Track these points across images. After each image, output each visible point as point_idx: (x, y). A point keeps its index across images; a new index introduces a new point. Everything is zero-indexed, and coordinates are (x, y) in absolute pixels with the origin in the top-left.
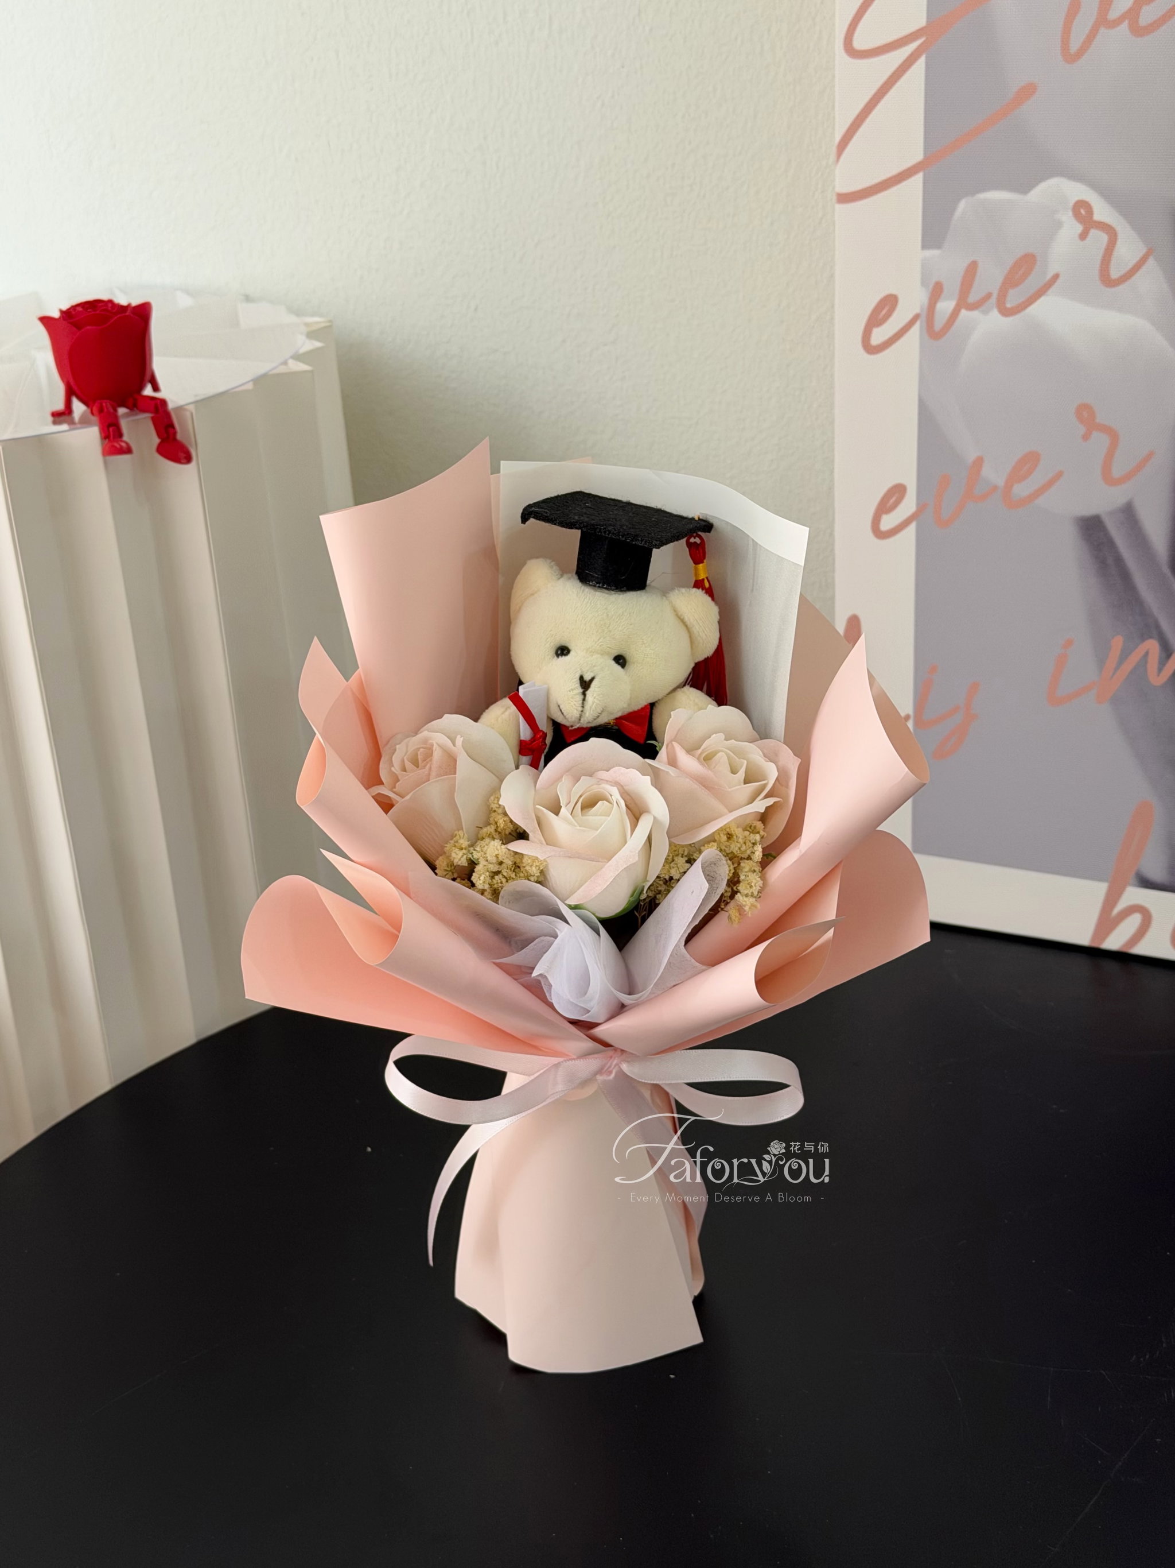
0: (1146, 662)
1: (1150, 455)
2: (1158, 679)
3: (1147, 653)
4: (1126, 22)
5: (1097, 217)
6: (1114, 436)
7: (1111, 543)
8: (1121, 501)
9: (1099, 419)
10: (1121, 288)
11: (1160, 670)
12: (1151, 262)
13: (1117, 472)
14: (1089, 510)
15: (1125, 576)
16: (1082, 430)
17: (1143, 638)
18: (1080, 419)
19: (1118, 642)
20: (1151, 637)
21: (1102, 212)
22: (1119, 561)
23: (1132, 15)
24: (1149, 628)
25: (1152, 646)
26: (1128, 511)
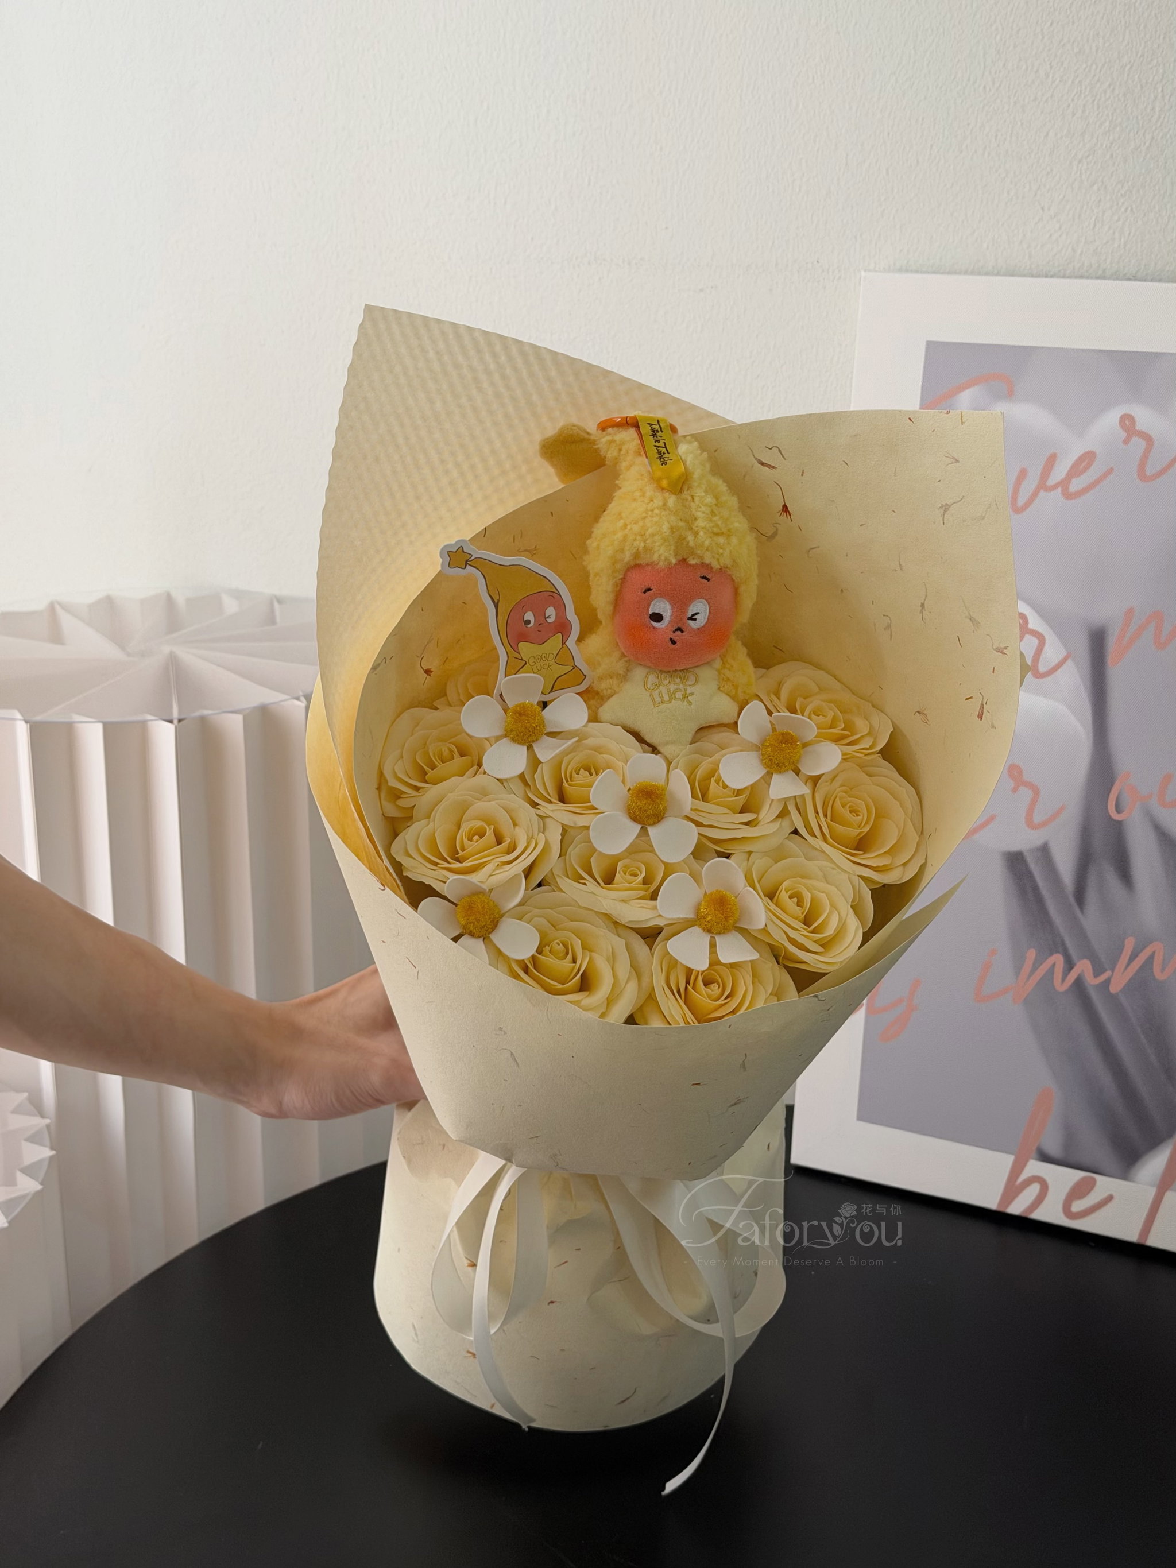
0: (1053, 973)
1: (1062, 809)
2: (1062, 985)
3: (1054, 964)
4: (1060, 489)
5: (1031, 626)
6: (1036, 792)
7: (1030, 874)
8: (1039, 842)
9: (1026, 777)
10: (1045, 680)
11: (1063, 980)
12: (1070, 663)
13: (1037, 819)
14: (1014, 848)
15: (1040, 901)
16: (1012, 784)
17: (1051, 954)
18: (1011, 775)
19: (1032, 954)
20: (1057, 952)
21: (1035, 622)
22: (1036, 889)
23: (1064, 483)
24: (1057, 946)
25: (1058, 959)
26: (1044, 850)
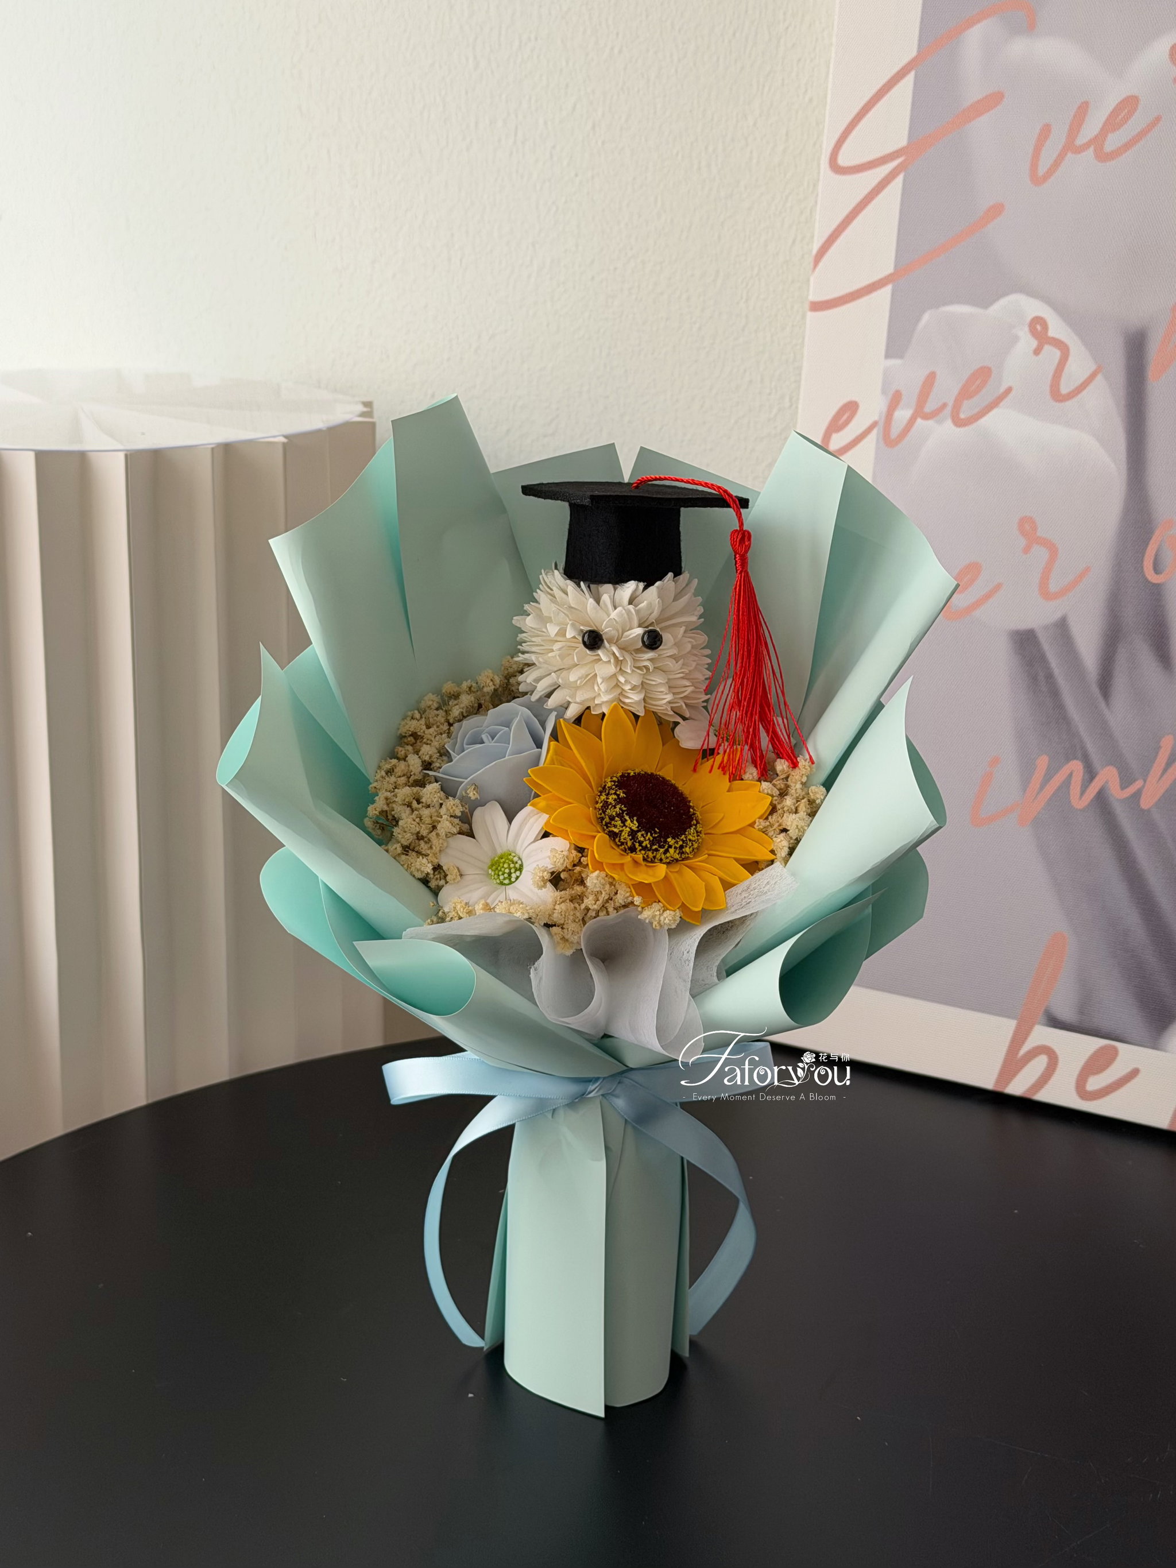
0: (1070, 783)
2: (1081, 800)
3: (1071, 775)
4: (1092, 148)
5: (1052, 334)
6: (1053, 550)
7: (1043, 658)
8: (1055, 616)
9: (1041, 533)
10: (1068, 403)
11: (1083, 793)
12: (1100, 380)
13: (1054, 586)
14: (1024, 625)
15: (1055, 693)
16: (1023, 542)
17: (1068, 760)
18: (1022, 531)
19: (1043, 762)
20: (1075, 758)
21: (1057, 329)
22: (1050, 677)
23: (1098, 140)
24: (1076, 750)
25: (1076, 767)
26: (1062, 626)
